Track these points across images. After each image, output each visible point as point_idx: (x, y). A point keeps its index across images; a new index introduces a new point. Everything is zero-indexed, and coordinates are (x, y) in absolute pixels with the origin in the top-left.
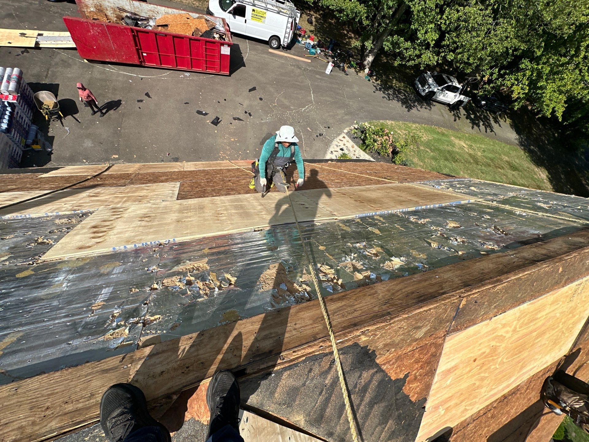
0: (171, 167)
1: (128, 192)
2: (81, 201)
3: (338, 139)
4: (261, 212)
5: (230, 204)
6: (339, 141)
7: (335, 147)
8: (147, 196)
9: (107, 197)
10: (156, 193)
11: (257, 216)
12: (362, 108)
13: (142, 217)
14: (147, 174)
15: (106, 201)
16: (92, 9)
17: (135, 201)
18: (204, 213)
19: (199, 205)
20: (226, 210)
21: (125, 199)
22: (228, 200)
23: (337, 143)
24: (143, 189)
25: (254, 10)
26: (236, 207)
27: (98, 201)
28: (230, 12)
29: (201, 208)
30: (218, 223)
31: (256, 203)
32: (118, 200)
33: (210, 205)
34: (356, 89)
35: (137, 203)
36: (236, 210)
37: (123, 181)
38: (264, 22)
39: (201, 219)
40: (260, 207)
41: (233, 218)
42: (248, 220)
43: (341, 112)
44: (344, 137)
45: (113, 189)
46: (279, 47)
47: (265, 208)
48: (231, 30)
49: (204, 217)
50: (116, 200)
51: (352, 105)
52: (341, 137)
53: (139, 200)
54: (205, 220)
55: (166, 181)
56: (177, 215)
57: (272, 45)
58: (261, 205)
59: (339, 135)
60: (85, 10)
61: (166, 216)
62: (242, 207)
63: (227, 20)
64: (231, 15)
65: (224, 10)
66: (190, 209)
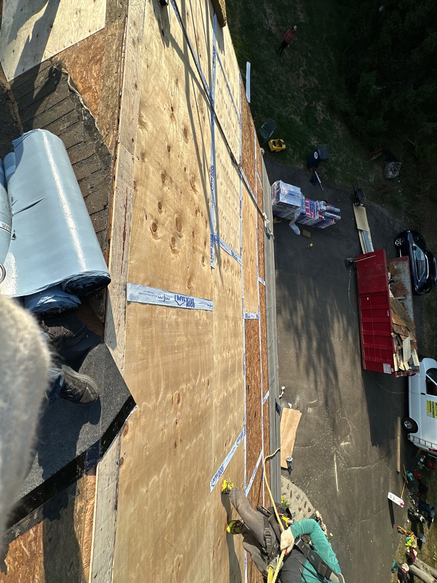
1: (252, 280)
2: (247, 252)
3: (306, 499)
4: (227, 392)
5: (237, 361)
6: (304, 501)
7: (297, 494)
8: (249, 293)
9: (250, 267)
10: (251, 300)
12: (352, 549)
13: (232, 291)
15: (247, 266)
16: (395, 267)
17: (245, 285)
18: (231, 337)
19: (238, 333)
20: (232, 357)
21: (247, 278)
22: (240, 359)
23: (302, 497)
26: (233, 366)
28: (427, 377)
29: (235, 335)
30: (221, 349)
31: (235, 386)
32: (247, 274)
33: (237, 343)
34: (375, 540)
36: (231, 366)
38: (428, 415)
39: (226, 334)
40: (231, 390)
41: (224, 363)
43: (342, 510)
44: (309, 510)
46: (406, 432)
47: (230, 395)
48: (410, 378)
49: (228, 337)
51: (353, 531)
52: (309, 505)
56: (231, 316)
57: (406, 422)
58: (234, 391)
59: (313, 504)
60: (394, 263)
62: (233, 372)
63: (418, 374)
64: (425, 379)
65: (428, 372)
66: (235, 326)
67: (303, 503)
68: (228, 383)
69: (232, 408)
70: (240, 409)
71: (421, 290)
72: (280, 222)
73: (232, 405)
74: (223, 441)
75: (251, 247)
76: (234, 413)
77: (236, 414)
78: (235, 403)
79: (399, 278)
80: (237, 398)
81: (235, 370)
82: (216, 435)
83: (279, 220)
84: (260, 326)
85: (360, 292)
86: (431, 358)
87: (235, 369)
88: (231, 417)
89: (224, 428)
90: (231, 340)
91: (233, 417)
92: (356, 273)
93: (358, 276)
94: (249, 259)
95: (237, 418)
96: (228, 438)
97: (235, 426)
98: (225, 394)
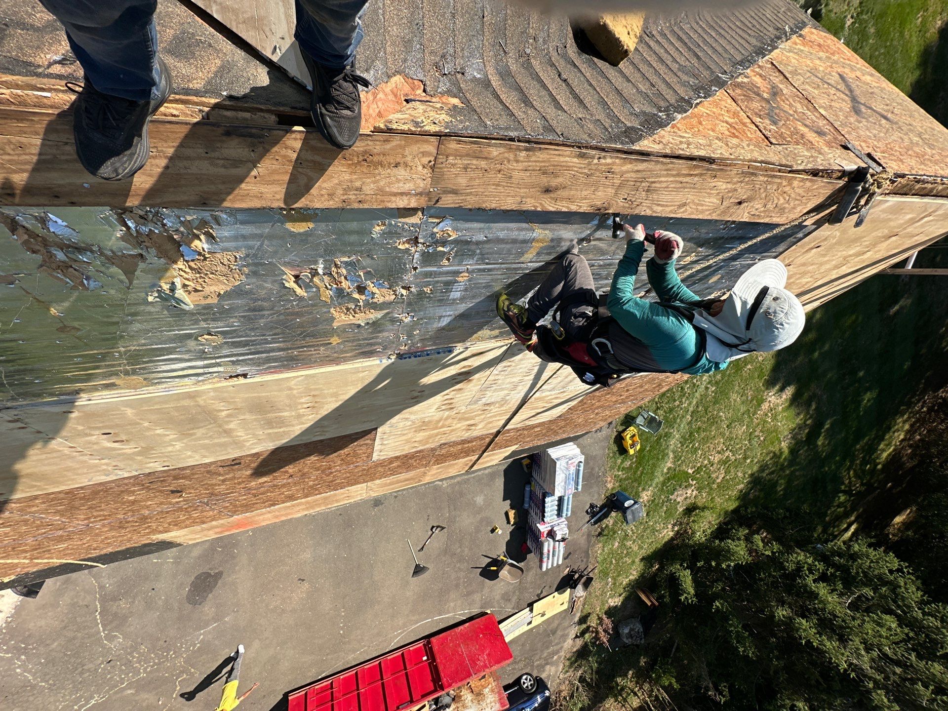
0: (386, 485)
1: (437, 435)
2: (483, 417)
4: (228, 416)
5: (291, 429)
8: (415, 431)
9: (459, 425)
10: (404, 438)
11: (239, 405)
13: (422, 396)
14: (416, 468)
15: (460, 419)
17: (430, 422)
19: (343, 422)
20: (298, 418)
21: (441, 424)
24: (420, 442)
26: (280, 423)
27: (468, 419)
29: (341, 417)
30: (315, 389)
31: (240, 434)
32: (447, 423)
35: (427, 420)
36: (280, 417)
37: (443, 451)
40: (231, 426)
41: (287, 402)
42: (258, 399)
45: (453, 438)
47: (220, 426)
50: (450, 421)
53: (424, 425)
55: (391, 460)
56: (376, 403)
58: (228, 432)
62: (270, 424)
66: (358, 413)
68: (248, 416)
69: (194, 434)
73: (199, 432)
74: (117, 425)
75: (491, 422)
76: (181, 441)
77: (178, 445)
78: (203, 439)
80: (216, 441)
81: (273, 428)
82: (131, 406)
85: (435, 640)
88: (172, 435)
89: (146, 424)
91: (171, 440)
93: (460, 628)
94: (472, 422)
95: (170, 449)
96: (124, 438)
97: (152, 449)
98: (224, 414)
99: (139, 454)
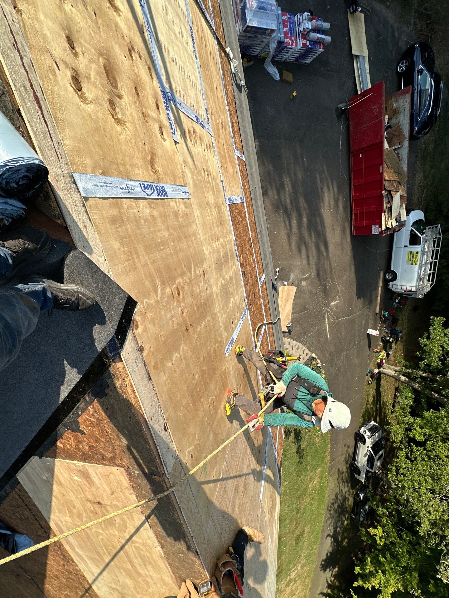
2: (216, 116)
3: (304, 348)
5: (228, 250)
6: (303, 350)
7: (297, 347)
9: (223, 137)
10: (231, 181)
11: (219, 275)
12: (339, 370)
13: (207, 171)
15: (219, 137)
16: (395, 105)
17: (221, 162)
18: (218, 226)
19: (224, 221)
20: (223, 247)
21: (222, 153)
22: (231, 247)
23: (301, 347)
24: (233, 169)
25: (417, 253)
26: (226, 255)
27: (218, 130)
28: (412, 230)
29: (222, 223)
30: (209, 240)
31: (231, 273)
32: (221, 148)
33: (225, 231)
34: (356, 361)
36: (223, 255)
38: (408, 264)
39: (212, 224)
40: (228, 277)
41: (216, 254)
42: (215, 267)
43: (332, 349)
44: (307, 354)
46: (386, 282)
47: (228, 282)
48: (396, 234)
49: (214, 227)
51: (340, 359)
52: (307, 351)
53: (223, 166)
54: (211, 228)
56: (213, 202)
57: (387, 274)
58: (231, 278)
59: (309, 350)
60: (393, 100)
61: (211, 193)
62: (226, 260)
63: (404, 229)
64: (409, 232)
65: (413, 225)
66: (219, 213)
67: (302, 351)
68: (224, 271)
69: (232, 292)
70: (240, 293)
71: (419, 132)
72: (251, 63)
73: (231, 290)
74: (229, 319)
75: (220, 107)
76: (234, 297)
77: (236, 297)
78: (234, 287)
79: (397, 120)
80: (234, 283)
81: (228, 259)
82: (222, 316)
83: (250, 61)
84: (246, 211)
85: (352, 149)
86: (419, 209)
87: (228, 257)
88: (232, 300)
89: (228, 310)
90: (218, 229)
91: (234, 300)
92: (348, 124)
93: (351, 129)
94: (220, 125)
95: (238, 300)
96: (234, 317)
97: (238, 306)
98: (223, 282)
99: (240, 311)
